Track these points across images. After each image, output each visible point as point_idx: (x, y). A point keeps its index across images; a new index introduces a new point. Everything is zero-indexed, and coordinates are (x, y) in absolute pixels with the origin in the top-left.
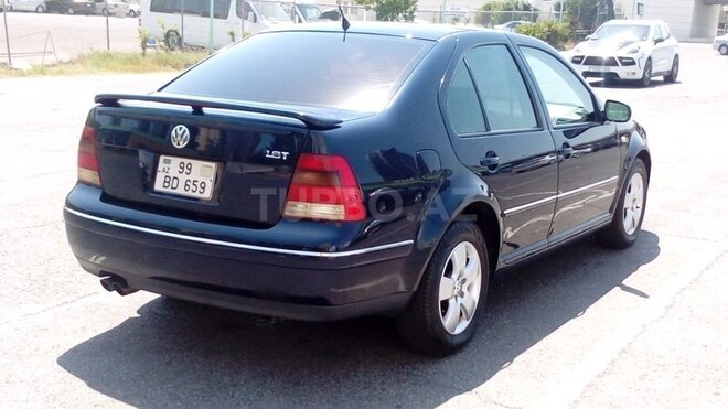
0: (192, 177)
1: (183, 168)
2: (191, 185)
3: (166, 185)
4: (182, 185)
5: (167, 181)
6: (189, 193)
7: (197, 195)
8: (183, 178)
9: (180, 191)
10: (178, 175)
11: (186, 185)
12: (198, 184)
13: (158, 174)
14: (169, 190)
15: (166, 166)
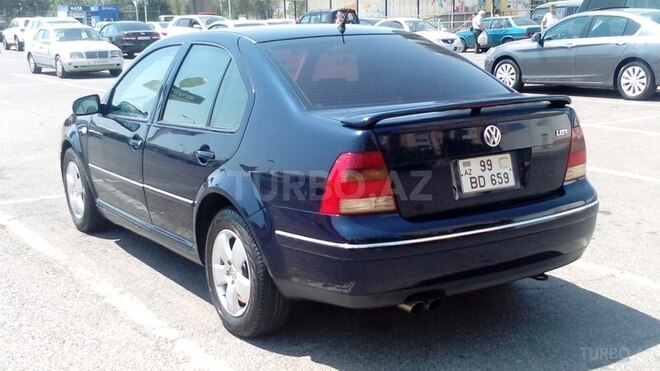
0: (495, 171)
1: (484, 166)
2: (496, 178)
3: (474, 185)
4: (488, 181)
5: (474, 181)
6: (498, 186)
7: (504, 185)
8: (487, 174)
9: (489, 186)
10: (482, 174)
11: (492, 180)
12: (502, 176)
13: (463, 178)
14: (479, 189)
15: (467, 168)
